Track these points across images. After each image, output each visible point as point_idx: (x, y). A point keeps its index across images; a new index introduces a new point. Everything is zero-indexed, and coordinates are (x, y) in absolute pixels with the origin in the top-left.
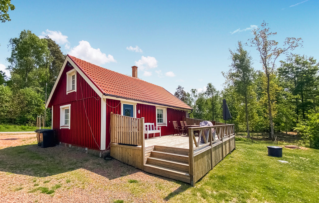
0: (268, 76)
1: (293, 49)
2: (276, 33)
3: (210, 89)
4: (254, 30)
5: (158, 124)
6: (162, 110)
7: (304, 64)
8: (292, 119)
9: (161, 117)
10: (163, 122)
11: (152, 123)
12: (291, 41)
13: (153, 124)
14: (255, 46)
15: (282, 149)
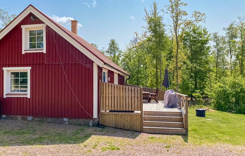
0: (178, 44)
1: (198, 22)
2: (186, 4)
7: (200, 34)
8: (191, 86)
12: (197, 15)
14: (170, 13)
15: (205, 111)
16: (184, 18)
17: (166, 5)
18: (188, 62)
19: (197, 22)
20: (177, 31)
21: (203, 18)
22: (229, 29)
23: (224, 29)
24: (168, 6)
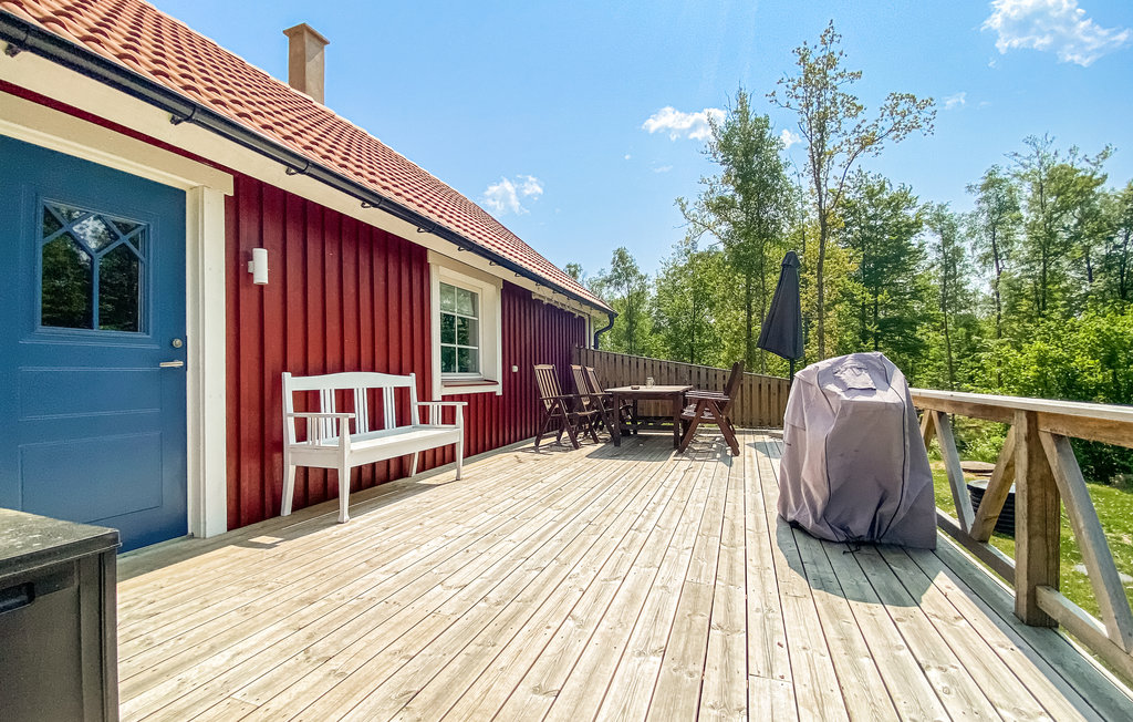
1: (901, 136)
2: (859, 75)
3: (623, 268)
4: (802, 46)
5: (446, 384)
6: (473, 296)
9: (463, 340)
10: (476, 370)
11: (400, 373)
12: (903, 106)
13: (409, 381)
14: (799, 108)
16: (849, 124)
17: (786, 80)
18: (858, 289)
19: (898, 136)
20: (821, 176)
21: (924, 115)
22: (985, 187)
23: (969, 188)
24: (793, 80)
